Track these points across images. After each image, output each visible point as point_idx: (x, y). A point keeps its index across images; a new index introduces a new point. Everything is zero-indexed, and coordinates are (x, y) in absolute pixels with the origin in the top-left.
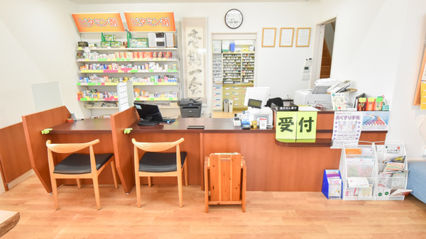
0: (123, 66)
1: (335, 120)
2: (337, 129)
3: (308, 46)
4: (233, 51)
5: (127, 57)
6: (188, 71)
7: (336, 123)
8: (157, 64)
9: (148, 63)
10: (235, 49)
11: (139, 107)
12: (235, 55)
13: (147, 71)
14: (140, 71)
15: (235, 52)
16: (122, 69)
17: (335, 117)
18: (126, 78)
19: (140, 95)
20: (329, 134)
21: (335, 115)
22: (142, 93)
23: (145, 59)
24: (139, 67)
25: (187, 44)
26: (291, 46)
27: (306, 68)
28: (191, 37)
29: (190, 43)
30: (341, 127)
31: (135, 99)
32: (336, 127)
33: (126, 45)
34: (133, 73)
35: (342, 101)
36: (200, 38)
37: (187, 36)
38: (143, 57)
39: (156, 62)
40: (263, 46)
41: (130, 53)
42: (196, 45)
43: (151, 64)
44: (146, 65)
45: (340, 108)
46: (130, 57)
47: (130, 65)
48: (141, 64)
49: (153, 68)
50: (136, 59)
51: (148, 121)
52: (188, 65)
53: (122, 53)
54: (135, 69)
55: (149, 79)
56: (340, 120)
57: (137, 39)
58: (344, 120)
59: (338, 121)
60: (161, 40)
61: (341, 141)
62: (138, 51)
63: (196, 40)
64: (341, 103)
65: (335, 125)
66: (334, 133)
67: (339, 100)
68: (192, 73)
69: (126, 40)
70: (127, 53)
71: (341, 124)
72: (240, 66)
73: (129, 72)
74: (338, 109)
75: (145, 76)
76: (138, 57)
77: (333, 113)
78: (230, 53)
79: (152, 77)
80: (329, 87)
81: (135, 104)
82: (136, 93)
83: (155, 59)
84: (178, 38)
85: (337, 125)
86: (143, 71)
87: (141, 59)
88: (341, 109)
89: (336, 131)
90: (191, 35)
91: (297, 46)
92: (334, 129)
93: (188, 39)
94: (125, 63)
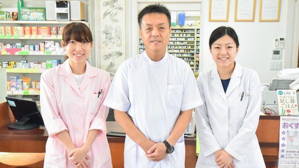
0: (9, 46)
1: (281, 129)
2: (285, 142)
3: (278, 21)
4: (182, 25)
5: (15, 33)
6: (102, 55)
7: (284, 133)
8: (57, 44)
9: (44, 42)
10: (186, 22)
11: (13, 104)
12: (185, 30)
13: (41, 53)
14: (32, 53)
15: (185, 27)
16: (8, 50)
17: (281, 125)
18: (12, 63)
19: (31, 87)
20: (274, 150)
21: (282, 122)
22: (33, 84)
23: (40, 37)
24: (32, 47)
25: (102, 16)
26: (253, 21)
27: (276, 53)
28: (108, 7)
29: (105, 14)
30: (291, 139)
31: (10, 93)
32: (284, 139)
33: (16, 16)
34: (23, 56)
35: (293, 101)
36: (120, 9)
37: (102, 5)
38: (38, 33)
39: (55, 41)
40: (210, 21)
41: (20, 28)
42: (115, 18)
43: (48, 44)
44: (42, 45)
45: (289, 111)
46: (18, 33)
47: (19, 44)
48: (35, 43)
49: (51, 49)
50: (27, 37)
51: (22, 123)
52: (103, 45)
53: (8, 28)
54: (26, 51)
55: (44, 64)
56: (289, 129)
57: (30, 8)
58: (294, 130)
59: (285, 130)
60: (63, 10)
61: (294, 160)
62: (31, 25)
63: (114, 11)
64: (291, 105)
65: (281, 136)
66: (281, 148)
67: (289, 100)
68: (108, 56)
69: (15, 10)
70: (15, 27)
71: (291, 134)
72: (193, 46)
73: (17, 53)
74: (286, 113)
75: (39, 60)
76: (31, 33)
77: (277, 118)
78: (178, 27)
79: (49, 62)
80: (293, 81)
81: (7, 99)
82: (25, 84)
83: (54, 37)
84: (89, 8)
85: (285, 136)
86: (37, 53)
87: (34, 37)
88: (291, 113)
89: (283, 145)
90: (107, 3)
91: (261, 21)
92: (281, 142)
93: (103, 10)
94: (12, 42)
